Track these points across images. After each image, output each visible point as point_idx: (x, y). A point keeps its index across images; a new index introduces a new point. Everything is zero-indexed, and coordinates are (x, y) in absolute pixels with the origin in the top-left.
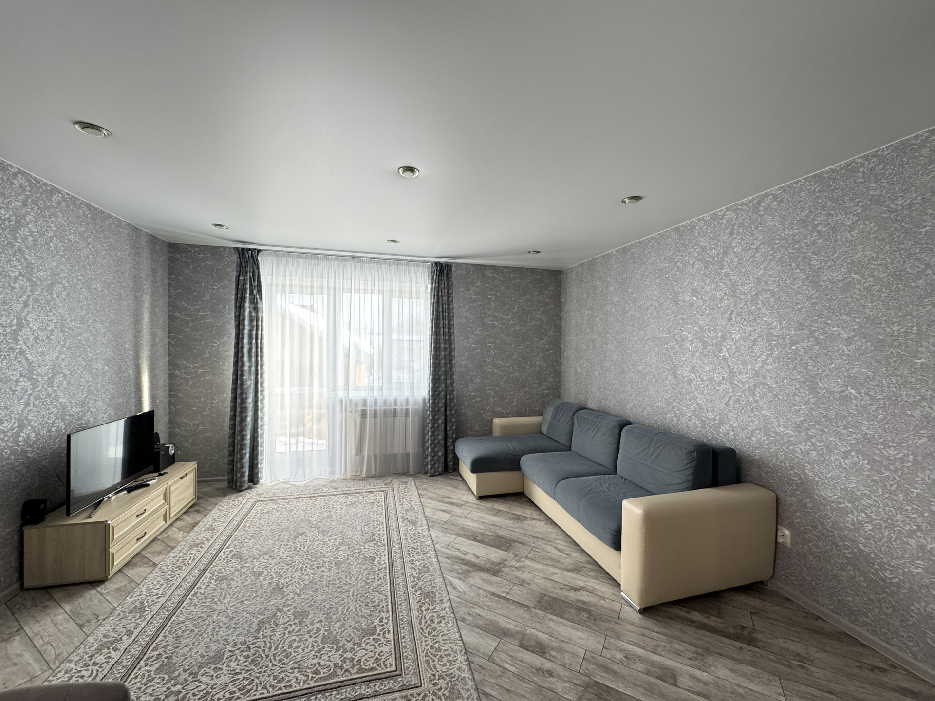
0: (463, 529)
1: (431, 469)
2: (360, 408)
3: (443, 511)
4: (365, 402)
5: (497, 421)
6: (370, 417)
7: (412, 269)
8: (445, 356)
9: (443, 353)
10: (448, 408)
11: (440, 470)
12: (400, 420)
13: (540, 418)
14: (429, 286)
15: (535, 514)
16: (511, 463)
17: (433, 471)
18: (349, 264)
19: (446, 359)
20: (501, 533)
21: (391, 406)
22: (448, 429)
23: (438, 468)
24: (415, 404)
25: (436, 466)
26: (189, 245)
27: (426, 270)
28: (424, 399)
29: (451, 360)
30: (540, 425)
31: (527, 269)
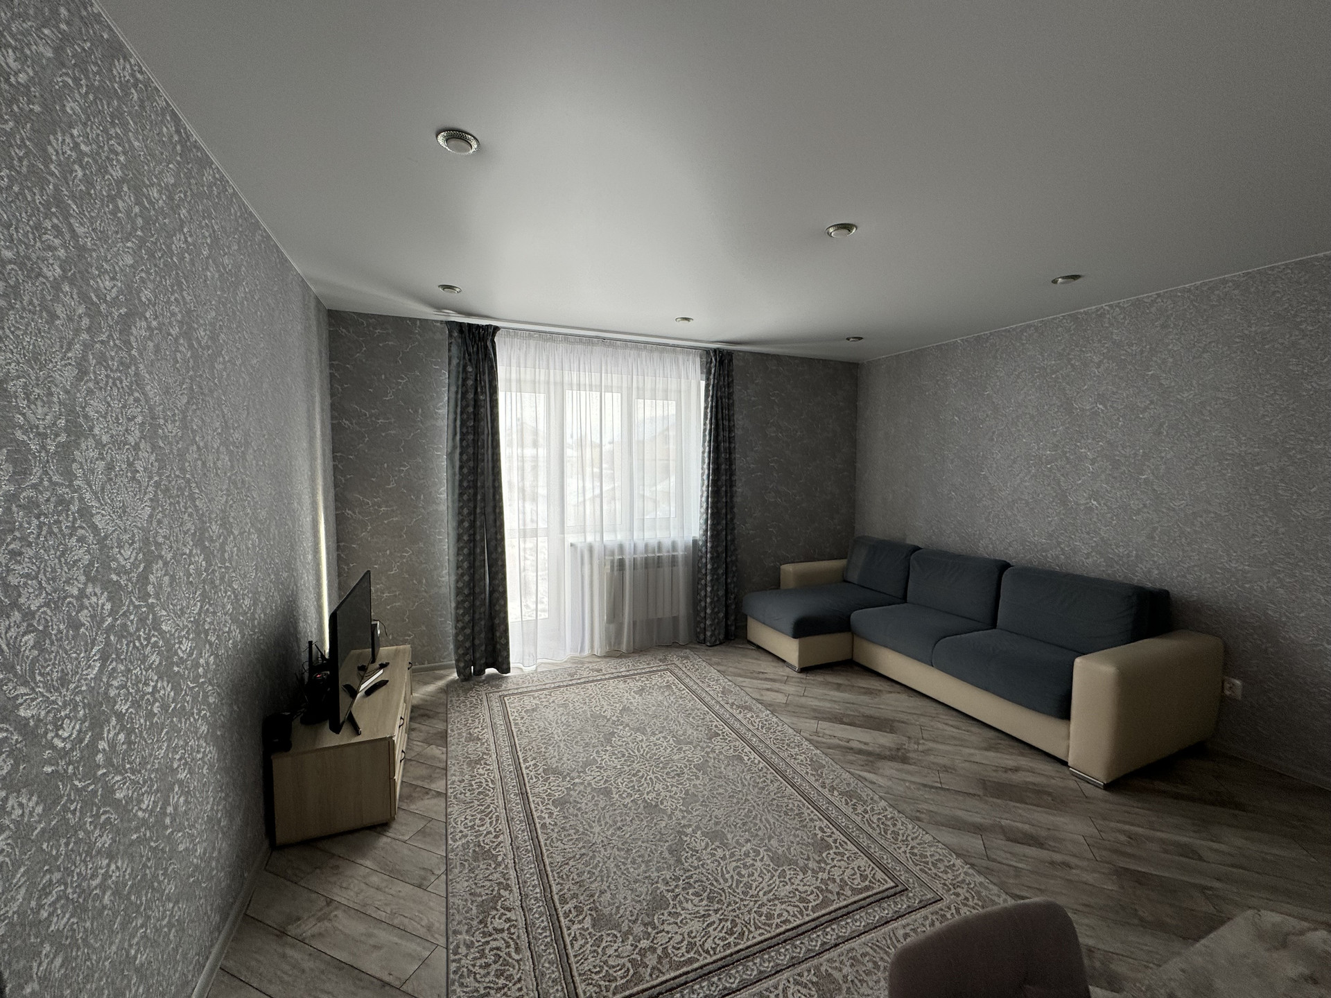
0: (814, 710)
1: (711, 636)
2: (617, 557)
3: (768, 690)
4: (621, 547)
5: (788, 569)
6: (630, 569)
7: (680, 357)
8: (726, 481)
9: (724, 478)
10: (729, 554)
11: (722, 637)
12: (666, 570)
13: (844, 562)
14: (703, 383)
15: (884, 686)
16: (839, 624)
17: (713, 639)
18: (598, 349)
19: (726, 486)
20: (868, 712)
21: (654, 552)
22: (729, 581)
23: (719, 634)
24: (686, 548)
25: (717, 632)
26: (359, 314)
27: (698, 360)
28: (695, 542)
29: (731, 486)
30: (845, 570)
31: (819, 360)
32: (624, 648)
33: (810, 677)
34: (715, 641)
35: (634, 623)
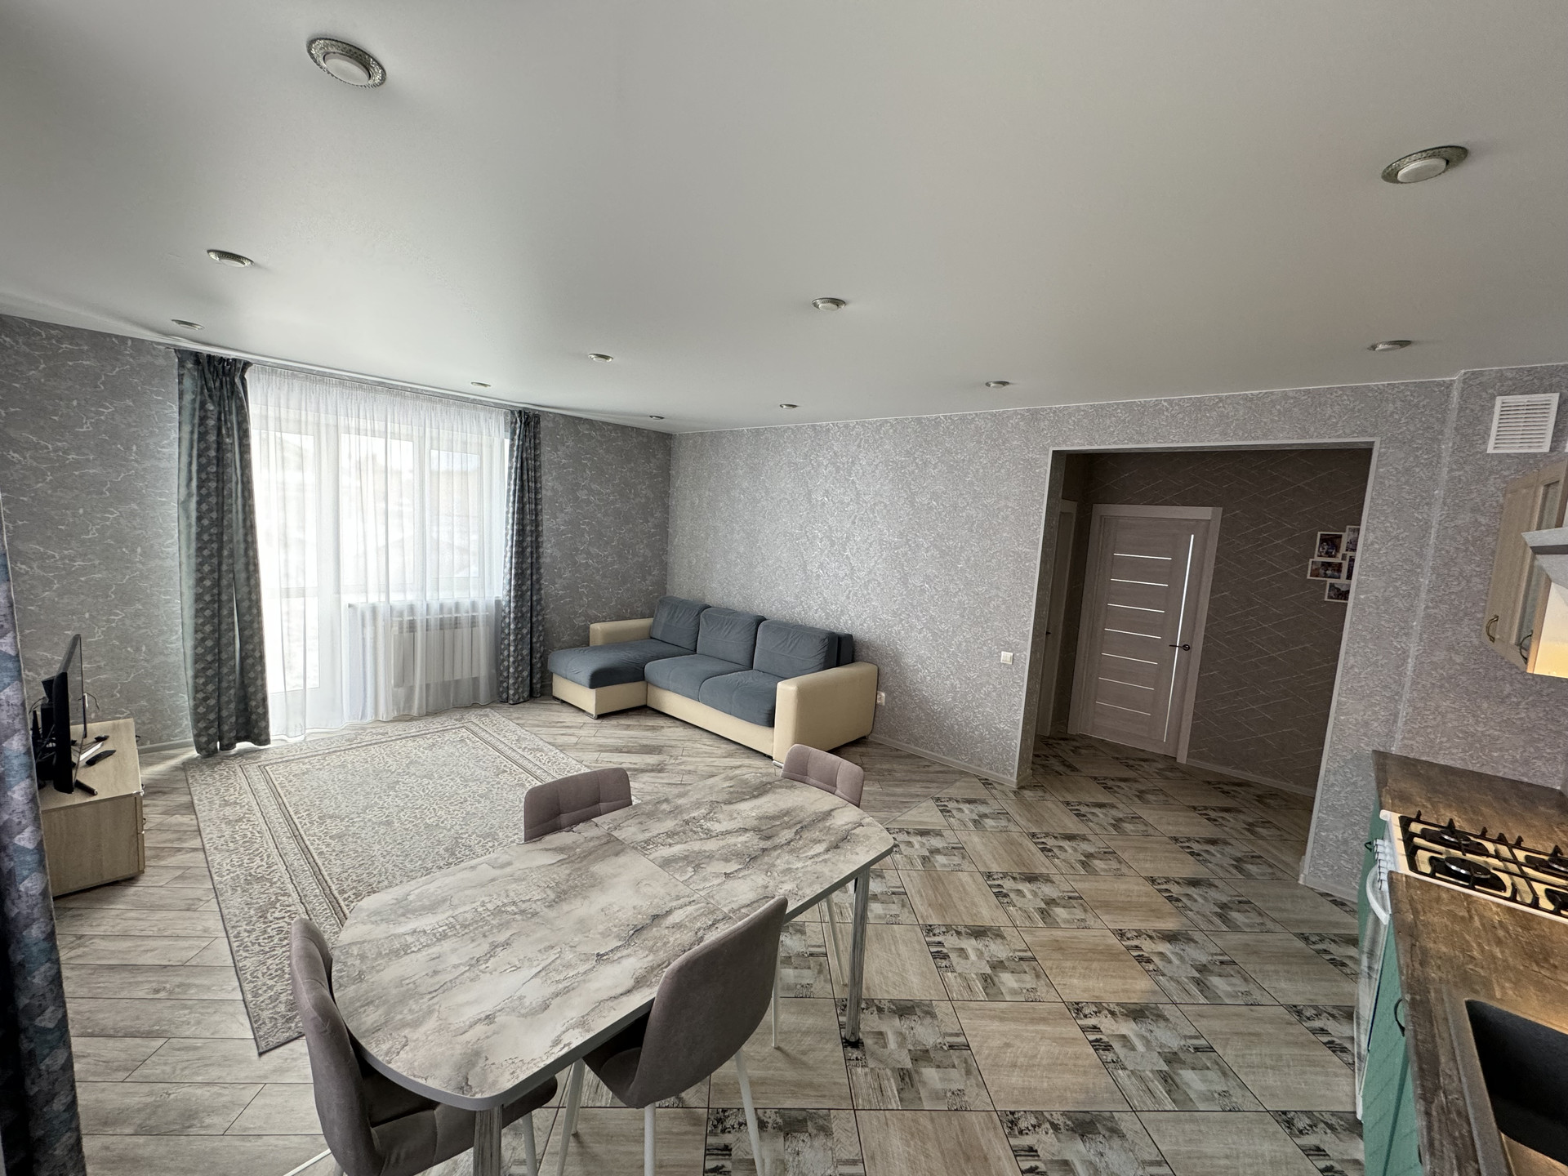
0: (600, 746)
1: (514, 695)
2: (407, 618)
3: (562, 735)
4: (412, 609)
5: (597, 628)
6: (422, 630)
7: (482, 414)
8: (531, 541)
9: (529, 539)
10: (535, 613)
11: (526, 695)
12: (465, 631)
13: (650, 621)
14: (507, 442)
16: (634, 673)
17: (517, 697)
18: (382, 398)
19: (532, 547)
21: (451, 613)
22: (534, 640)
23: (523, 692)
24: (487, 608)
25: (520, 690)
27: (502, 419)
28: (498, 603)
29: (538, 547)
30: (651, 628)
32: (415, 712)
33: (605, 722)
34: (519, 699)
35: (428, 686)
